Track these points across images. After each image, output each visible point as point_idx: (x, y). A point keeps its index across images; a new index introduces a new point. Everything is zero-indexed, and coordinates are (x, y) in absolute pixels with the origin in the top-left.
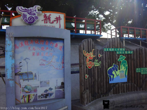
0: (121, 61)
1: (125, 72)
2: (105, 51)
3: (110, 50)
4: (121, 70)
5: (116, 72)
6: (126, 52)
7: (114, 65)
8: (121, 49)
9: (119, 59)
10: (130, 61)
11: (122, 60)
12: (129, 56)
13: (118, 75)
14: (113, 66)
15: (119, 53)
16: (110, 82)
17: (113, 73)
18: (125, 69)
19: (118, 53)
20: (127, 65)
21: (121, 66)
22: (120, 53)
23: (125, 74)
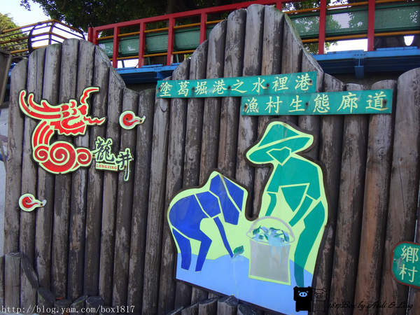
0: (275, 163)
1: (293, 245)
2: (166, 94)
3: (202, 89)
4: (263, 222)
5: (227, 226)
6: (322, 104)
7: (217, 179)
8: (281, 82)
9: (256, 148)
10: (351, 169)
11: (280, 156)
12: (353, 128)
13: (240, 250)
14: (206, 188)
15: (262, 105)
16: (182, 274)
17: (208, 226)
18: (300, 226)
19: (253, 107)
20: (323, 198)
21: (266, 199)
22: (273, 105)
23: (292, 257)
